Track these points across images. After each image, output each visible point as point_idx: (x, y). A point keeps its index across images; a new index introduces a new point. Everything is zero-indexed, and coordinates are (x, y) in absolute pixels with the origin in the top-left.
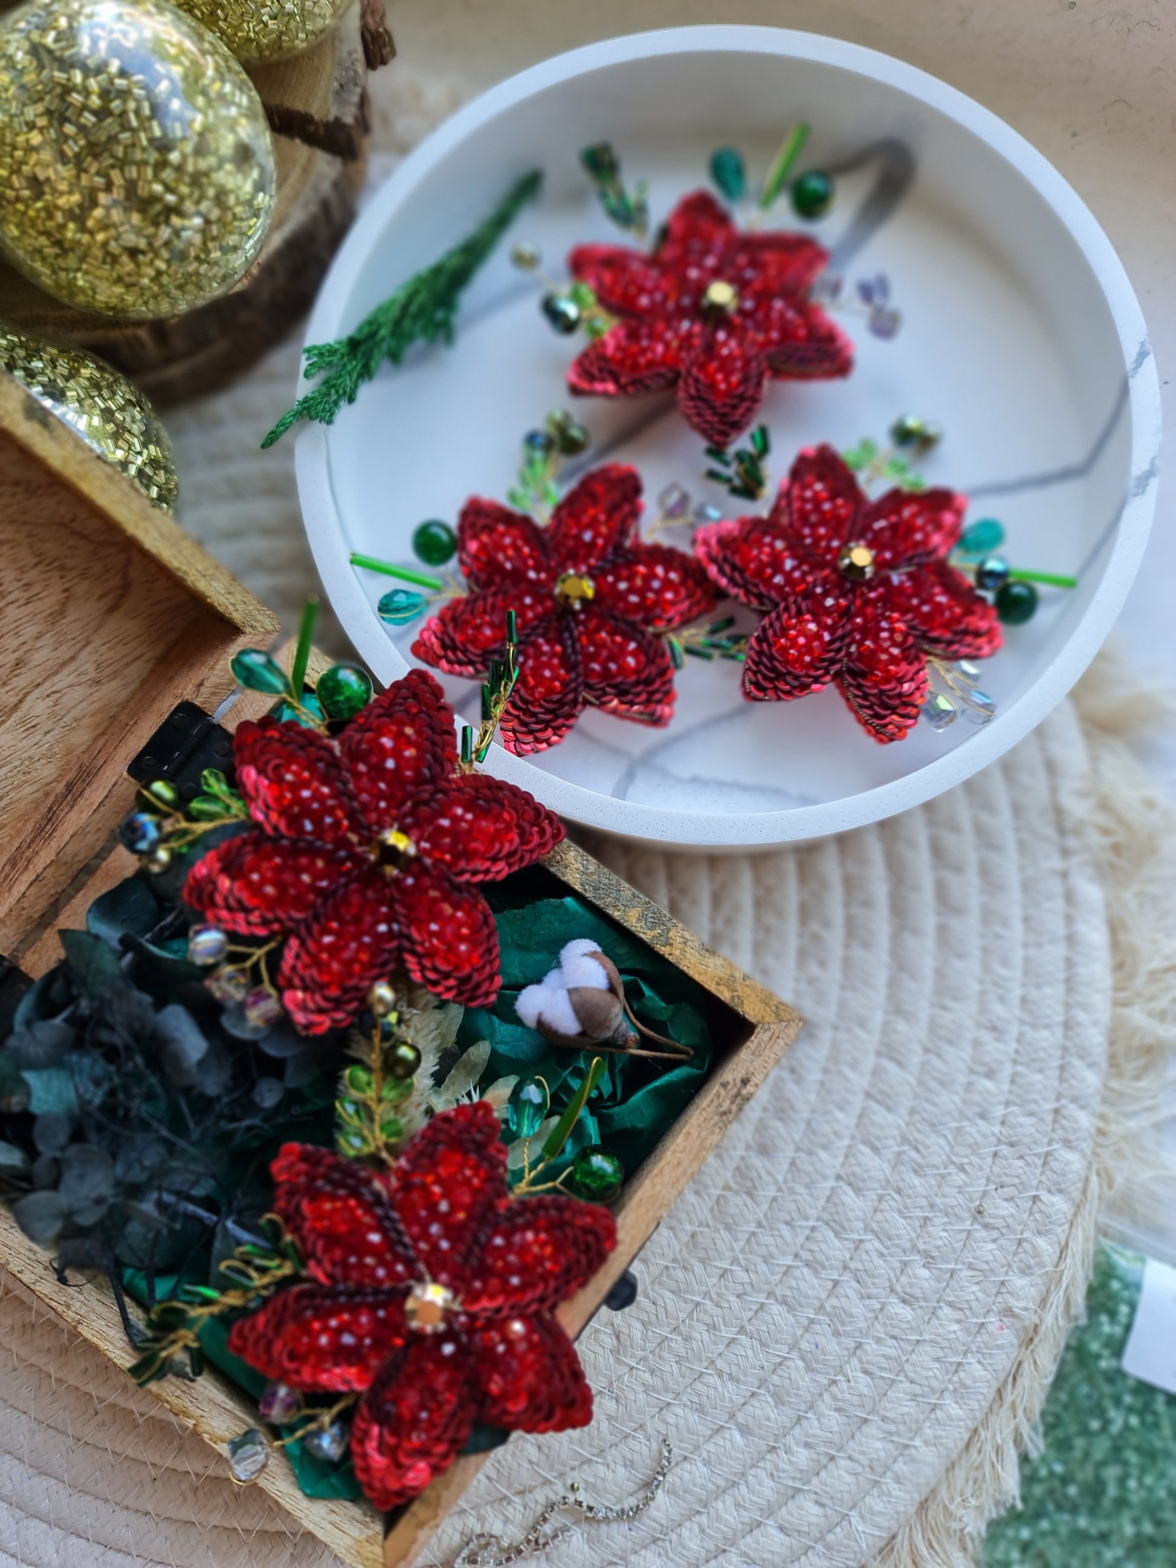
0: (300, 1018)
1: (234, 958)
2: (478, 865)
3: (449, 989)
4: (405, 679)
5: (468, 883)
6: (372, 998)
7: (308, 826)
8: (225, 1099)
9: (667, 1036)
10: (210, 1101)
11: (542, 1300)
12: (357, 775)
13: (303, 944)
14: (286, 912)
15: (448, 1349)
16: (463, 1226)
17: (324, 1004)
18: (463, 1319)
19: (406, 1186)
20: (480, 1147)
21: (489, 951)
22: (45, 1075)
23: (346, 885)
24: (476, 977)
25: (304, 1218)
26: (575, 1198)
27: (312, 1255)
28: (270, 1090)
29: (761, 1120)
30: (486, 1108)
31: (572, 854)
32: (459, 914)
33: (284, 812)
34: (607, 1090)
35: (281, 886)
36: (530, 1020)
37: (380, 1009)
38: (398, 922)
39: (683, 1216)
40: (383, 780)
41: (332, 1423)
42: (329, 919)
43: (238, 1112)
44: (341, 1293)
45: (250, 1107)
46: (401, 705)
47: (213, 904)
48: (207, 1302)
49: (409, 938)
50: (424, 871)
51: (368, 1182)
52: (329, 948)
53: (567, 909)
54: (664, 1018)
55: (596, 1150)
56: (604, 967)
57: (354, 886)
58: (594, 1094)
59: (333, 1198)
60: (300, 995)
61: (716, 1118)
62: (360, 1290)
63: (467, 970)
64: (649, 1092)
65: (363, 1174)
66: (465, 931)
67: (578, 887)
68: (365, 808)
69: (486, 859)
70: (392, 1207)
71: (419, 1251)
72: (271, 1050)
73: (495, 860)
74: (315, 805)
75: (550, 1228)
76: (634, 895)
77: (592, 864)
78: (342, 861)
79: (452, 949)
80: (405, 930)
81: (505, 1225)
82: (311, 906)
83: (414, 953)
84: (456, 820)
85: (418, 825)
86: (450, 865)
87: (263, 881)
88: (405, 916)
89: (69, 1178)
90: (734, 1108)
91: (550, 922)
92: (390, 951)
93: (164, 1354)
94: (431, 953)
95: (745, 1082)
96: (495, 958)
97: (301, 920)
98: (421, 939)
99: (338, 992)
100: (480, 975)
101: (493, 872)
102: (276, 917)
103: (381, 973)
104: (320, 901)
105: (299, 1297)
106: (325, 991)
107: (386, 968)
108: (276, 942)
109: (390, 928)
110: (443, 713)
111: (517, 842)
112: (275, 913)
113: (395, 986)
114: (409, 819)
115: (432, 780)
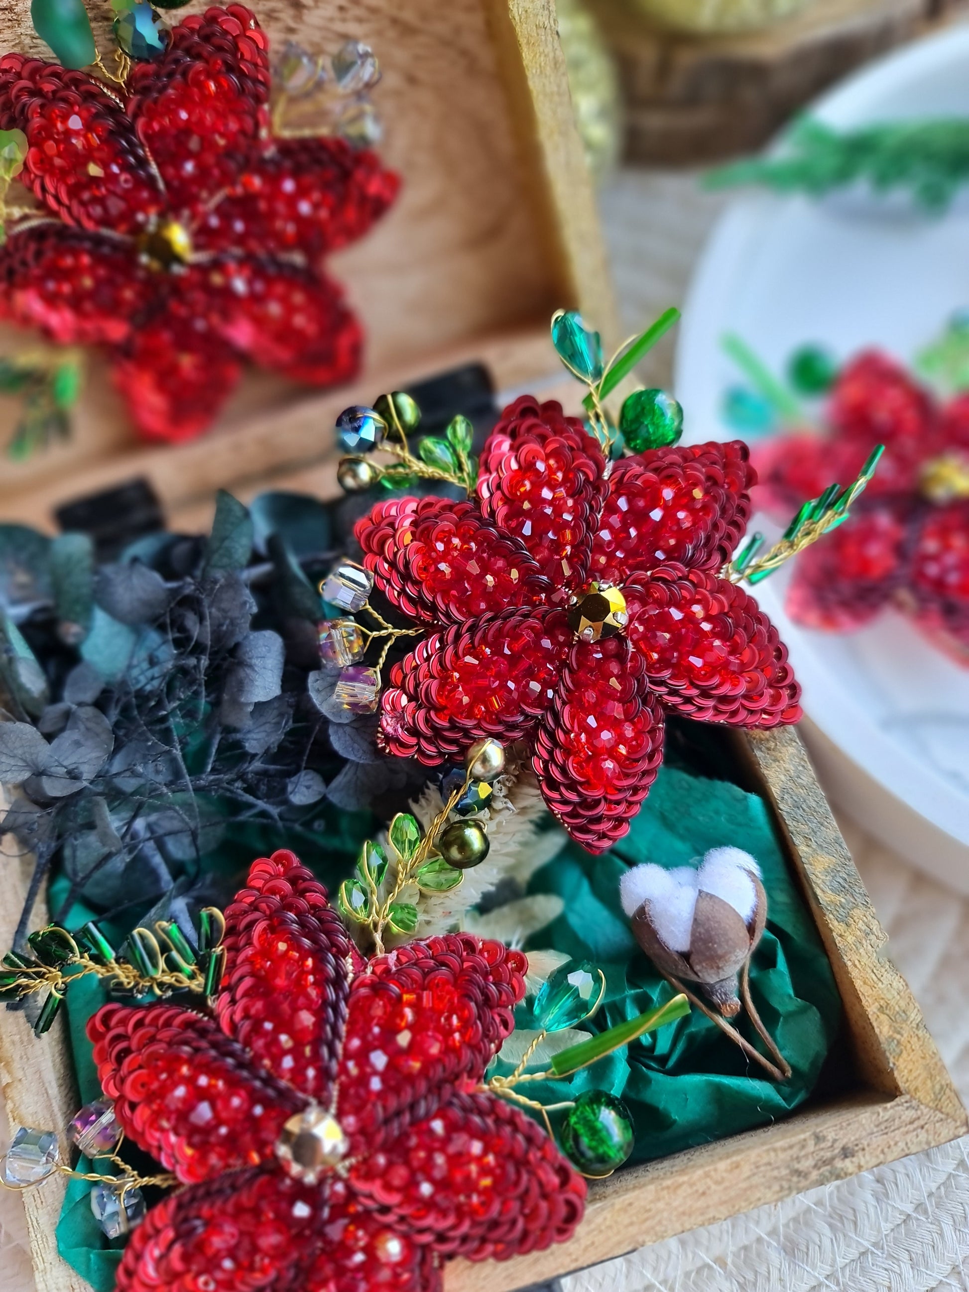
0: (388, 724)
1: (361, 617)
2: (682, 685)
3: (565, 802)
4: (727, 445)
5: (659, 700)
6: (475, 752)
7: (527, 530)
8: (257, 765)
9: (772, 1035)
10: (244, 756)
11: (442, 1238)
12: (612, 509)
13: (442, 648)
14: (447, 606)
15: (301, 1210)
16: (410, 1079)
17: (422, 727)
18: (340, 1187)
19: (378, 987)
20: (487, 1003)
21: (635, 790)
22: (117, 627)
23: (526, 616)
24: (602, 809)
25: (249, 943)
26: (554, 1142)
27: (230, 989)
28: (308, 787)
30: (521, 966)
31: (791, 750)
32: (628, 727)
33: (511, 501)
34: (663, 1047)
35: (460, 574)
36: (630, 903)
37: (478, 768)
38: (555, 692)
40: (637, 529)
41: (132, 1193)
42: (484, 641)
43: (263, 788)
44: (232, 1054)
45: (278, 794)
47: (381, 552)
48: (98, 959)
49: (557, 717)
50: (620, 656)
51: (341, 953)
52: (466, 670)
53: (746, 809)
54: (781, 1009)
55: (611, 1102)
56: (757, 895)
57: (533, 622)
58: (646, 1040)
59: (293, 943)
60: (404, 700)
61: (784, 1172)
62: (252, 1065)
63: (597, 794)
64: (710, 1084)
65: (342, 940)
66: (623, 750)
67: (775, 791)
68: (599, 547)
69: (697, 687)
70: (348, 998)
71: (344, 1069)
72: (338, 742)
73: (705, 694)
74: (549, 511)
75: (508, 1156)
76: (837, 840)
77: (809, 775)
78: (537, 588)
79: (596, 759)
80: (558, 704)
81: (456, 1113)
82: (478, 615)
83: (552, 736)
84: (690, 618)
85: (646, 598)
86: (651, 667)
87: (443, 557)
88: (568, 689)
89: (68, 737)
90: (814, 1175)
91: (717, 812)
92: (527, 716)
93: (24, 980)
94: (569, 750)
95: (846, 1153)
96: (636, 803)
97: (455, 622)
98: (569, 726)
99: (446, 724)
100: (610, 809)
101: (694, 705)
102: (433, 603)
103: (501, 733)
104: (489, 615)
105: (189, 1024)
106: (432, 713)
107: (512, 731)
108: (416, 631)
109: (543, 692)
110: (744, 502)
111: (742, 689)
112: (434, 598)
113: (510, 756)
114: (638, 587)
115: (691, 564)
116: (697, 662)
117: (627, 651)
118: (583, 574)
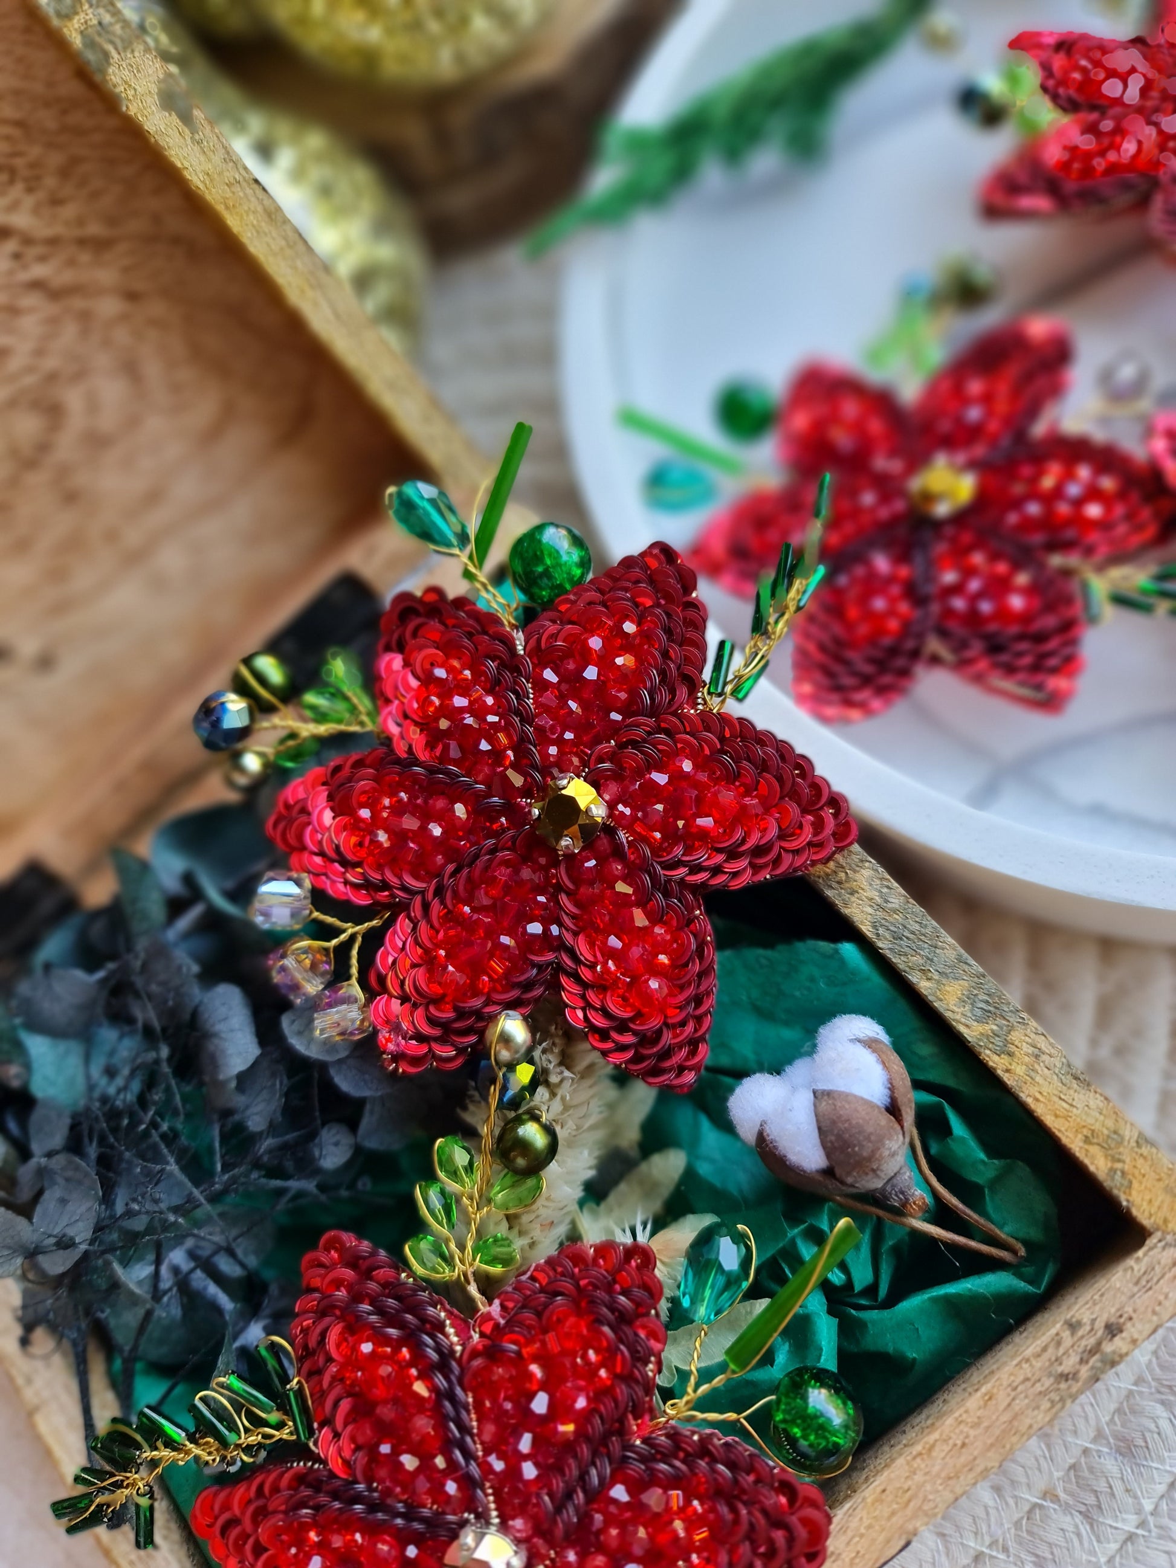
0: (388, 1040)
1: (312, 930)
2: (702, 856)
3: (622, 1048)
4: (643, 554)
5: (682, 882)
6: (493, 1034)
7: (455, 752)
8: (268, 1143)
9: (983, 1213)
10: (252, 1139)
12: (542, 685)
13: (414, 929)
14: (400, 878)
16: (569, 1446)
17: (426, 1030)
19: (492, 1352)
20: (623, 1320)
21: (698, 1000)
22: (62, 1046)
23: (493, 851)
24: (667, 1038)
25: (330, 1359)
26: (766, 1451)
27: (327, 1422)
28: (336, 1144)
29: (1130, 1394)
30: (647, 1258)
31: (866, 873)
32: (658, 930)
33: (427, 725)
34: (862, 1276)
35: (399, 837)
36: (747, 1132)
37: (502, 1053)
38: (560, 925)
39: (966, 1522)
40: (577, 698)
42: (459, 900)
43: (289, 1165)
44: (358, 1499)
46: (626, 590)
47: (303, 848)
49: (572, 953)
50: (616, 852)
51: (436, 1328)
53: (842, 962)
54: (980, 1180)
55: (821, 1377)
56: (887, 1068)
57: (505, 855)
58: (838, 1278)
59: (380, 1339)
60: (396, 1004)
61: (1048, 1382)
62: (386, 1502)
63: (655, 1023)
64: (935, 1300)
65: (434, 1311)
66: (663, 959)
67: (866, 929)
68: (543, 738)
69: (720, 851)
70: (464, 1379)
71: (487, 1468)
72: (345, 1083)
73: (733, 854)
74: (470, 720)
75: (713, 1495)
76: (960, 959)
77: (897, 895)
78: (493, 814)
79: (637, 983)
80: (568, 938)
81: (636, 1468)
82: (439, 873)
83: (576, 977)
84: (677, 776)
85: (617, 776)
86: (657, 850)
87: (377, 821)
88: (574, 917)
89: (50, 1198)
90: (1084, 1372)
91: (812, 979)
92: (541, 968)
93: (103, 1498)
94: (602, 985)
95: (1113, 1330)
96: (705, 1014)
97: (417, 893)
98: (591, 958)
99: (451, 1015)
100: (675, 1036)
101: (726, 873)
102: (383, 881)
103: (518, 998)
104: (450, 867)
105: (301, 1479)
106: (432, 1009)
107: (531, 990)
108: (381, 918)
109: (546, 930)
110: (691, 613)
111: (773, 832)
112: (383, 874)
113: (533, 1024)
114: (607, 765)
115: (654, 711)
116: (706, 822)
117: (622, 843)
118: (538, 776)
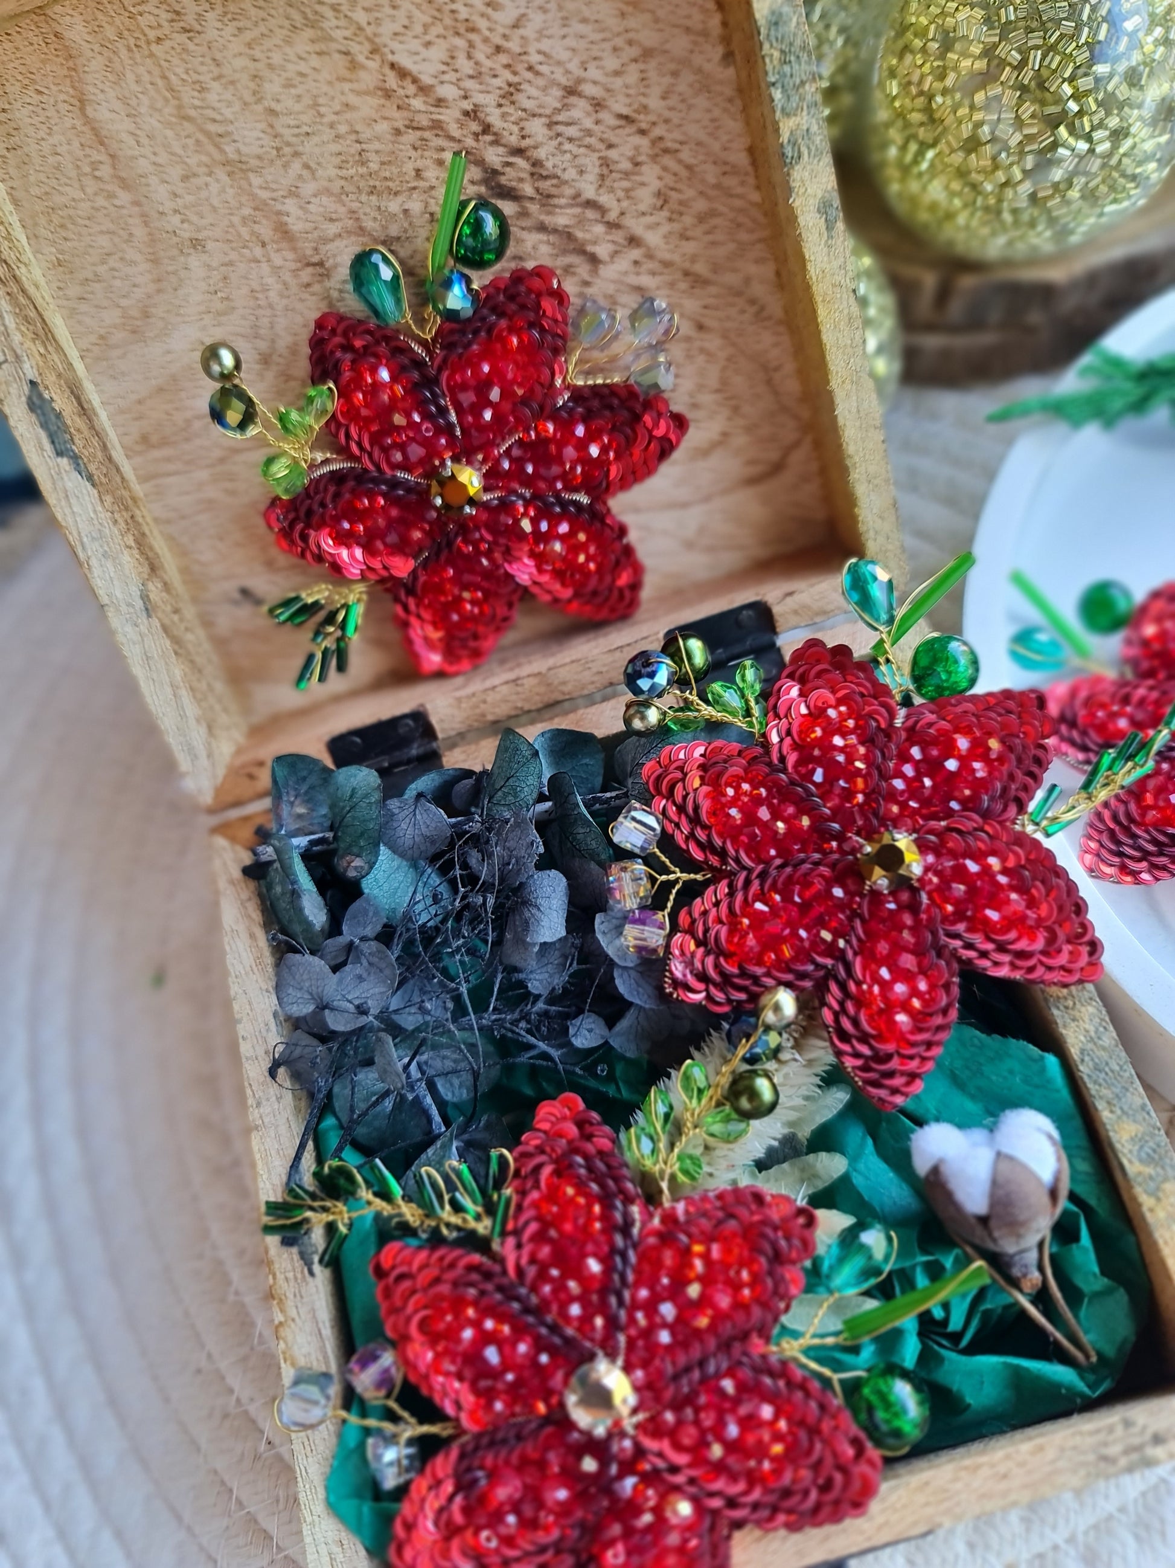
0: (678, 968)
1: (648, 860)
2: (977, 939)
3: (857, 1055)
4: (1022, 694)
5: (954, 953)
6: (767, 1000)
7: (818, 776)
8: (541, 1005)
9: (1076, 1314)
10: (527, 997)
11: (732, 1503)
12: (904, 757)
13: (731, 894)
14: (737, 851)
15: (589, 1465)
16: (698, 1334)
17: (711, 972)
18: (627, 1444)
19: (666, 1237)
20: (778, 1258)
21: (929, 1045)
22: (397, 861)
23: (817, 864)
24: (894, 1064)
25: (537, 1185)
26: (846, 1413)
27: (517, 1232)
28: (590, 1031)
29: (1110, 1518)
30: (811, 1221)
31: (1091, 1009)
32: (922, 981)
33: (802, 747)
34: (956, 1321)
35: (750, 818)
36: (922, 1166)
37: (769, 1017)
38: (847, 942)
40: (932, 778)
41: (410, 1442)
42: (774, 888)
43: (544, 1029)
44: (517, 1298)
45: (559, 1037)
46: (1000, 715)
47: (670, 795)
48: (384, 1195)
49: (848, 968)
50: (913, 907)
51: (628, 1200)
52: (758, 919)
53: (1043, 1070)
54: (1085, 1288)
55: (905, 1375)
56: (1059, 1159)
57: (824, 870)
58: (938, 1313)
59: (581, 1188)
60: (692, 946)
61: (1091, 1457)
62: (539, 1311)
63: (890, 1047)
64: (1005, 1364)
65: (629, 1186)
66: (916, 1003)
67: (1074, 1052)
68: (892, 796)
69: (993, 941)
70: (635, 1246)
71: (632, 1320)
72: (623, 986)
73: (1002, 948)
74: (841, 758)
75: (798, 1423)
76: (1144, 1108)
77: (1110, 1037)
78: (828, 835)
79: (889, 1011)
80: (850, 954)
81: (746, 1373)
82: (768, 861)
83: (843, 987)
84: (986, 870)
85: (940, 850)
86: (946, 919)
87: (734, 802)
88: (859, 939)
89: (351, 971)
90: (1123, 1462)
91: (1011, 1072)
92: (818, 966)
93: (309, 1214)
94: (861, 1001)
95: (1158, 1440)
96: (930, 1059)
97: (744, 868)
98: (861, 977)
99: (736, 971)
100: (902, 1064)
101: (990, 960)
102: (723, 848)
103: (792, 982)
104: (778, 862)
105: (471, 1268)
106: (722, 960)
107: (803, 980)
108: (705, 876)
109: (834, 941)
110: (1040, 753)
111: (1039, 945)
112: (724, 843)
113: (802, 1006)
114: (932, 838)
115: (986, 815)
116: (993, 915)
117: (920, 903)
118: (875, 822)
